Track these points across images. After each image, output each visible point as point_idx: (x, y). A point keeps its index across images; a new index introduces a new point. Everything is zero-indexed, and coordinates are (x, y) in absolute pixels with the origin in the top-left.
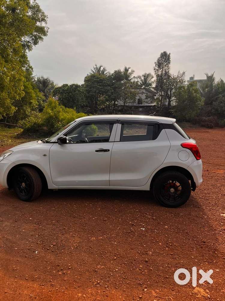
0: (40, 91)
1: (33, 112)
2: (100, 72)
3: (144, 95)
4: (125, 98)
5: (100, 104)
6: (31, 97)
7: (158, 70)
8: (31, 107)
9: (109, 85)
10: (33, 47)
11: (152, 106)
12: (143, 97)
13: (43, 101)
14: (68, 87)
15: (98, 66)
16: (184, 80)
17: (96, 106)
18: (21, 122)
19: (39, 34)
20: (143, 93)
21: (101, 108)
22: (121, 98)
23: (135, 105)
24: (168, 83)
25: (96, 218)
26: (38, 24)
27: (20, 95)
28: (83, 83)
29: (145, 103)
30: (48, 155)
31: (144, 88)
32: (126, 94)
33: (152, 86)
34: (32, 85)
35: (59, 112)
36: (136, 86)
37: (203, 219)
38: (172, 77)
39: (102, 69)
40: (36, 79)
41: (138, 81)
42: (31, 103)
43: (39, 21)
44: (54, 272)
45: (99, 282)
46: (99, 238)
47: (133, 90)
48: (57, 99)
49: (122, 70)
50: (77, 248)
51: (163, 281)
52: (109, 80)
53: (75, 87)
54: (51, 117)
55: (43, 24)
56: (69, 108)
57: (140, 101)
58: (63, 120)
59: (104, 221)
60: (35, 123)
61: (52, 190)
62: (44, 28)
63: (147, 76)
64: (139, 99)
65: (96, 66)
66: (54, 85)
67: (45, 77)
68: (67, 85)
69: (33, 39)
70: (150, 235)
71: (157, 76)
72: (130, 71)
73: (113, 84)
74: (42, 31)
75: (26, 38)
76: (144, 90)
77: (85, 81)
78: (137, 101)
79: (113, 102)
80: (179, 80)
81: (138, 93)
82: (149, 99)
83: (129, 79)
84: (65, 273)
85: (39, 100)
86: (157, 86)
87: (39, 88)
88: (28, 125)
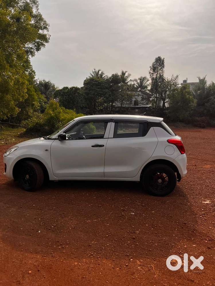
0: (42, 94)
1: (35, 113)
2: (99, 76)
3: (140, 97)
4: (122, 99)
5: (98, 105)
6: (34, 99)
7: (153, 74)
8: (34, 109)
9: (107, 88)
10: (36, 53)
11: (147, 107)
12: (139, 99)
13: (44, 103)
14: (69, 89)
15: (97, 70)
16: (178, 83)
17: (95, 107)
18: (24, 122)
19: (41, 41)
20: (139, 95)
21: (99, 109)
22: (119, 100)
23: (131, 106)
24: (162, 86)
25: (92, 205)
26: (40, 32)
27: (24, 97)
28: (83, 86)
29: (141, 105)
30: (49, 150)
31: (140, 91)
32: (123, 96)
33: (148, 89)
34: (34, 88)
35: (60, 113)
36: (132, 88)
37: (186, 206)
38: (167, 80)
39: (100, 73)
40: (38, 83)
41: (134, 84)
42: (33, 105)
43: (42, 29)
44: (55, 246)
45: (92, 254)
46: (94, 221)
47: (130, 93)
48: (58, 101)
49: (120, 74)
50: (74, 228)
51: (147, 253)
52: (107, 83)
53: (75, 90)
54: (52, 118)
55: (45, 32)
56: (69, 109)
57: (136, 103)
58: (63, 120)
59: (99, 207)
60: (37, 123)
61: (53, 181)
62: (46, 35)
63: (142, 80)
64: (135, 101)
65: (95, 70)
66: (55, 88)
67: (47, 81)
68: (67, 88)
69: (35, 46)
70: (139, 218)
71: (152, 79)
72: (126, 75)
73: (111, 87)
74: (44, 38)
75: (29, 45)
76: (140, 92)
77: (84, 84)
78: (133, 103)
79: (111, 103)
80: (172, 83)
81: (134, 95)
82: (145, 101)
83: (126, 82)
84: (64, 247)
85: (40, 101)
86: (152, 89)
87: (41, 90)
88: (31, 125)
